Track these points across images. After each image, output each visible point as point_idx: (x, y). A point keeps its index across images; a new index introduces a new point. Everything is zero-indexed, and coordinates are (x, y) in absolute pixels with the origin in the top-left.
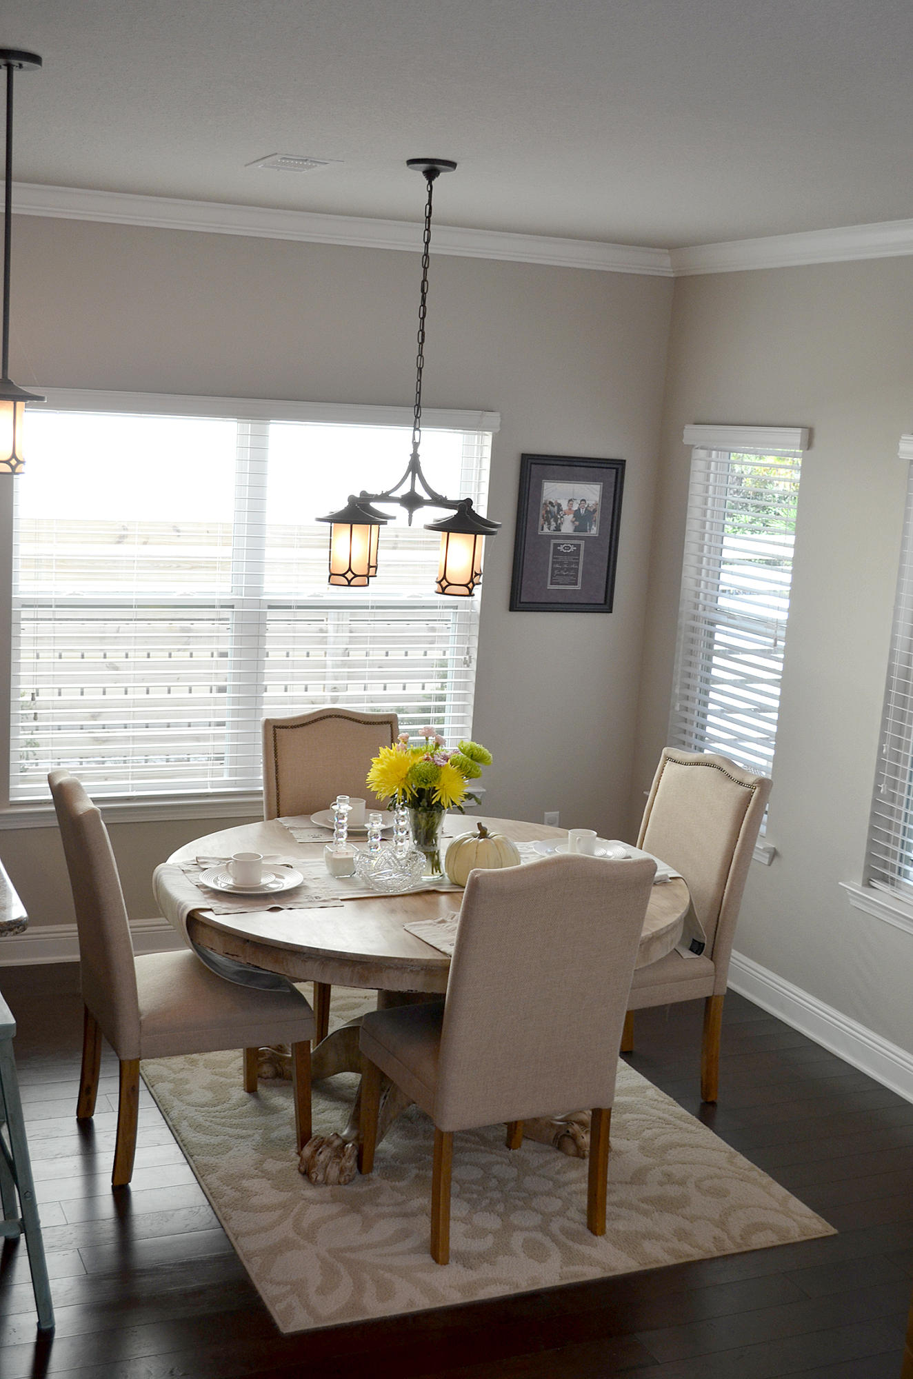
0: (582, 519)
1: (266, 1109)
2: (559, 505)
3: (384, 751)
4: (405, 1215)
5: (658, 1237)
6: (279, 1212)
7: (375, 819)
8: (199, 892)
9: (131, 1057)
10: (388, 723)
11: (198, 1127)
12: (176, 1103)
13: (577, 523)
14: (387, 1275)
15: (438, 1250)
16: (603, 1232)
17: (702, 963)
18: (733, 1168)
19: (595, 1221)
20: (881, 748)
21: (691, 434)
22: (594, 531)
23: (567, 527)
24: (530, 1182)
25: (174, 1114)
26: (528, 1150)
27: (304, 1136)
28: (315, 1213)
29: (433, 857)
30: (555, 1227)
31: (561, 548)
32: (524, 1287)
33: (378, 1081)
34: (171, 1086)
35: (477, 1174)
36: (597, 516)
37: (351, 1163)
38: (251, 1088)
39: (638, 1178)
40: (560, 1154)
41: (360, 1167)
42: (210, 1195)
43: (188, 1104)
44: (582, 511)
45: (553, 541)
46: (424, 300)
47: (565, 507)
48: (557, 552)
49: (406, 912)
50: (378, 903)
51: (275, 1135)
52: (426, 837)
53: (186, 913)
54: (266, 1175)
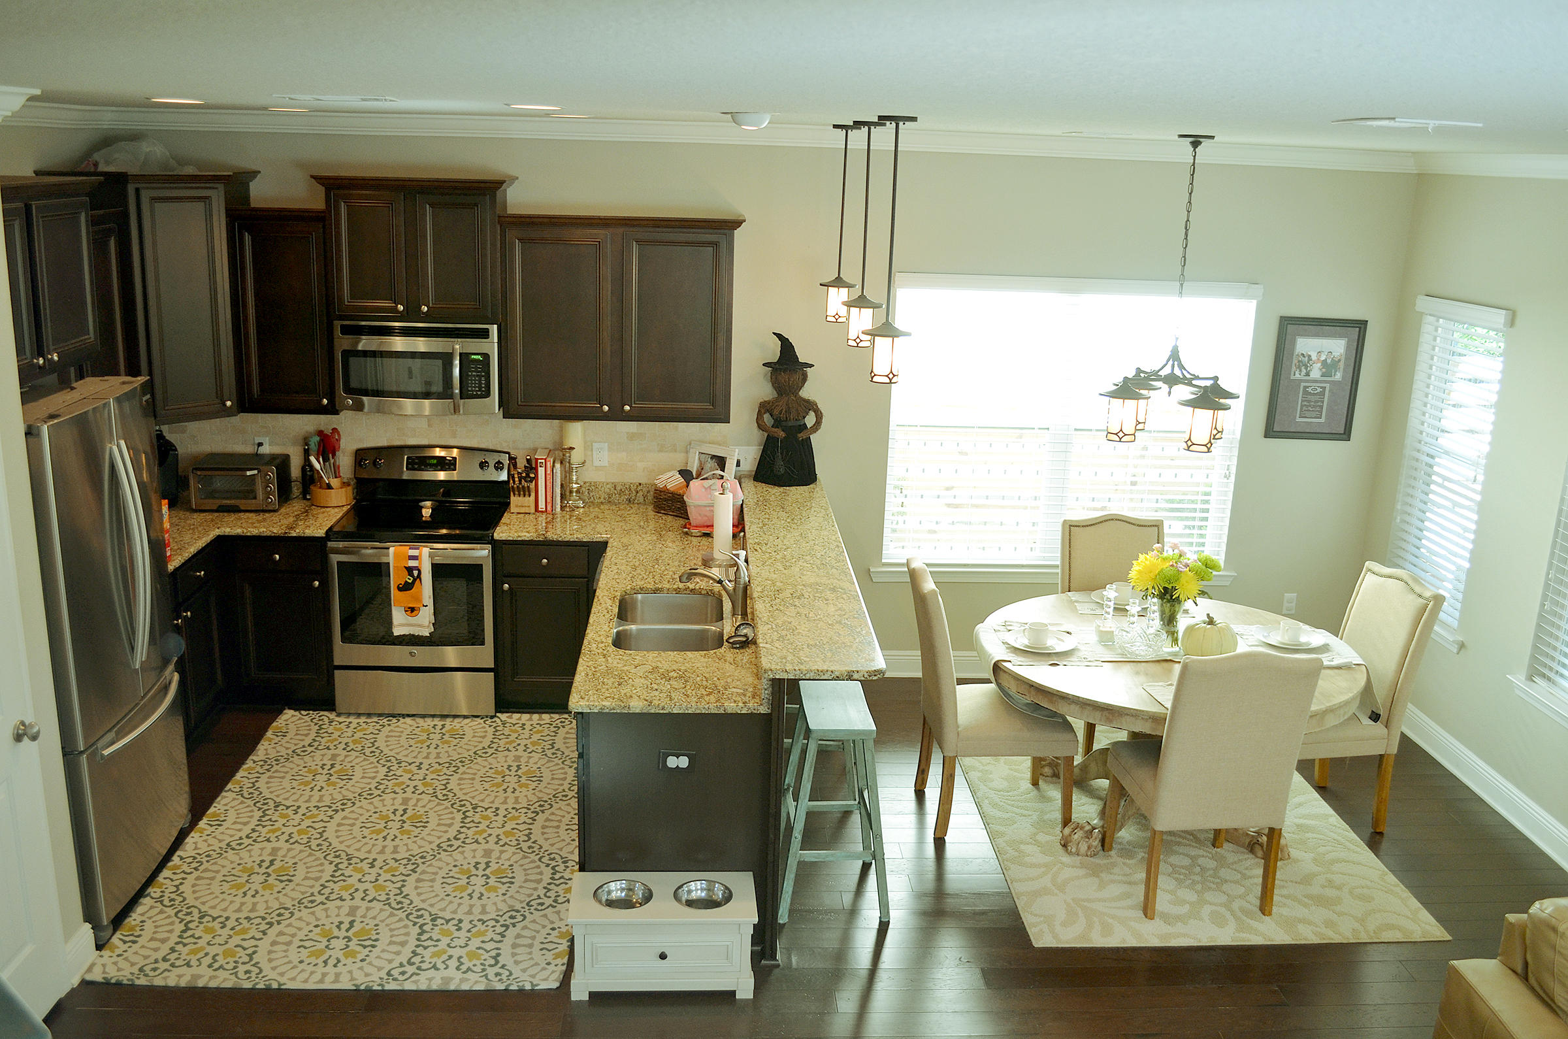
0: (1328, 367)
1: (1044, 798)
2: (1309, 356)
3: (1142, 557)
4: (1130, 883)
5: (1310, 923)
6: (1043, 869)
7: (1134, 603)
8: (1004, 647)
9: (951, 754)
10: (1156, 526)
11: (995, 805)
12: (982, 787)
13: (1324, 370)
14: (1110, 921)
15: (1148, 909)
16: (1270, 914)
17: (1378, 728)
18: (1382, 883)
19: (1265, 904)
20: (1548, 574)
21: (1423, 303)
22: (1338, 376)
23: (1316, 373)
24: (1224, 873)
25: (979, 794)
26: (1227, 850)
27: (1066, 821)
28: (1068, 873)
29: (1173, 635)
30: (1236, 905)
31: (1309, 390)
32: (1205, 942)
33: (1119, 791)
34: (979, 774)
35: (1186, 862)
36: (1342, 365)
37: (1096, 843)
38: (1035, 783)
39: (1307, 880)
40: (1251, 856)
41: (1103, 846)
42: (998, 852)
43: (990, 789)
44: (1329, 361)
45: (1303, 384)
46: (1186, 234)
47: (1314, 357)
48: (1306, 392)
49: (1147, 674)
50: (1128, 666)
51: (1046, 817)
52: (1169, 620)
53: (993, 662)
54: (1037, 843)
